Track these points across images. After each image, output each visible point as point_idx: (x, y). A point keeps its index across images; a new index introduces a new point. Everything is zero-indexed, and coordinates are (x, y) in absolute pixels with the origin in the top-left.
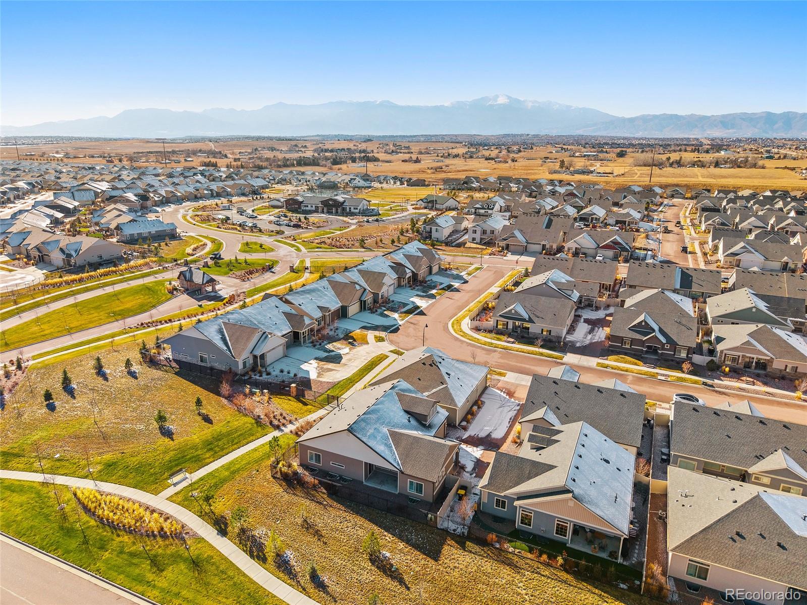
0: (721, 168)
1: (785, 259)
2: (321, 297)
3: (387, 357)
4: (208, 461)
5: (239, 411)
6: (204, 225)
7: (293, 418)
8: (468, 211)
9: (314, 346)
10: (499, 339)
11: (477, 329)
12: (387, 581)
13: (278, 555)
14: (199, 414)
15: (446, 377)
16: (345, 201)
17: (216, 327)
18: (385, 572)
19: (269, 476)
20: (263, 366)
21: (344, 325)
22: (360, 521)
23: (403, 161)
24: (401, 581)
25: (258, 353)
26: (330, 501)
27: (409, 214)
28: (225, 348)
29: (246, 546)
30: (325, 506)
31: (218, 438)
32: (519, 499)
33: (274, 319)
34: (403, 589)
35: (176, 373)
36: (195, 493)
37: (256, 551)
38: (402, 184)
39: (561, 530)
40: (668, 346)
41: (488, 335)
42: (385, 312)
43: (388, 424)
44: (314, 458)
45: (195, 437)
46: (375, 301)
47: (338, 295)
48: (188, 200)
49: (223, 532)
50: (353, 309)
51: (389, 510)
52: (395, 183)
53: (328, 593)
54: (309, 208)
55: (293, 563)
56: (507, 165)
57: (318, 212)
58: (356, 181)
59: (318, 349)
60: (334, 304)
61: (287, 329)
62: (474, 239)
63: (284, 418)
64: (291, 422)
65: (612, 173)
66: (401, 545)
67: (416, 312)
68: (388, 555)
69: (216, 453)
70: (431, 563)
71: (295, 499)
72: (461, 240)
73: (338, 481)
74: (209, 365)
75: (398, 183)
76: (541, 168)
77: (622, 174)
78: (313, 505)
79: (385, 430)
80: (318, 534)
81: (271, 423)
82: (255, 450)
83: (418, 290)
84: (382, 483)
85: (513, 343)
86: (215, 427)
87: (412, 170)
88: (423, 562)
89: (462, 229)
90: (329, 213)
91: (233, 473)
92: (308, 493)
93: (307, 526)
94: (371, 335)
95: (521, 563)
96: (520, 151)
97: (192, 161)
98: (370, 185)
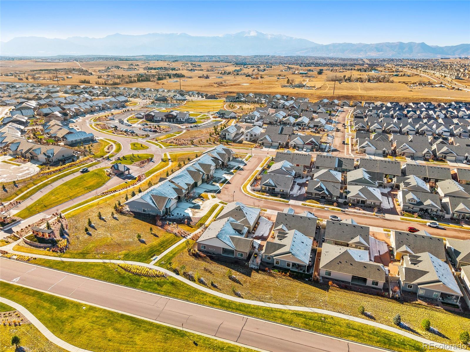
0: (371, 82)
1: (384, 149)
2: (186, 178)
3: (219, 205)
4: (162, 251)
5: (167, 231)
6: (104, 132)
7: (189, 233)
8: (242, 120)
9: (187, 202)
10: (263, 195)
11: (254, 190)
12: (236, 284)
13: (199, 279)
14: (152, 234)
15: (246, 214)
16: (177, 115)
17: (149, 197)
18: (234, 281)
19: (188, 255)
20: (170, 212)
21: (197, 191)
22: (223, 267)
23: (199, 77)
24: (240, 283)
25: (168, 207)
26: (212, 262)
27: (211, 122)
28: (155, 206)
29: (187, 277)
30: (210, 263)
31: (163, 242)
32: (275, 256)
33: (170, 191)
34: (241, 285)
35: (134, 217)
36: (163, 262)
37: (191, 278)
38: (203, 97)
39: (288, 265)
40: (329, 196)
41: (258, 193)
42: (213, 183)
43: (229, 234)
44: (203, 247)
45: (154, 243)
46: (208, 178)
47: (193, 177)
48: (88, 113)
49: (178, 274)
50: (199, 183)
51: (232, 263)
52: (198, 96)
53: (218, 288)
54: (158, 119)
55: (204, 281)
56: (258, 80)
57: (163, 121)
58: (177, 97)
59: (189, 203)
60: (192, 182)
61: (176, 196)
62: (247, 139)
63: (186, 233)
64: (188, 235)
65: (315, 87)
66: (238, 273)
67: (226, 182)
68: (234, 276)
69: (164, 248)
70: (249, 278)
71: (199, 262)
72: (240, 139)
73: (213, 255)
74: (147, 213)
75: (200, 97)
76: (277, 83)
77: (320, 88)
78: (206, 263)
79: (228, 236)
80: (210, 272)
81: (181, 235)
82: (179, 246)
83: (225, 170)
84: (228, 254)
85: (269, 196)
86: (160, 238)
87: (205, 84)
88: (246, 278)
89: (240, 132)
90: (169, 121)
91: (174, 254)
92: (203, 259)
93: (206, 270)
94: (209, 195)
95: (276, 276)
96: (265, 70)
97: (72, 78)
98: (185, 98)
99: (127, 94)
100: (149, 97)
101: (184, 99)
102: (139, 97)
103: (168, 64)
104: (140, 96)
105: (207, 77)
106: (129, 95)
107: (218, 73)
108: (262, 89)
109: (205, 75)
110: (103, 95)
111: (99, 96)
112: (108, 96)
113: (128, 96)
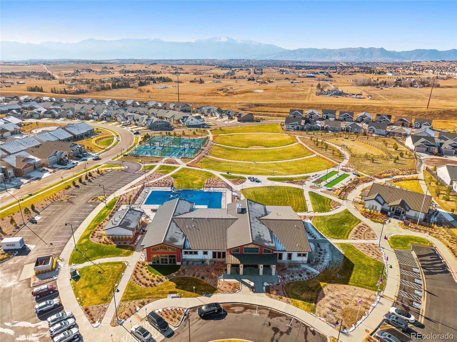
58: (189, 120)
97: (24, 83)
98: (203, 123)
99: (94, 114)
100: (135, 121)
101: (201, 123)
102: (116, 120)
103: (146, 67)
104: (118, 118)
105: (202, 82)
106: (98, 115)
107: (210, 76)
109: (198, 79)
110: (50, 115)
111: (43, 117)
112: (59, 117)
113: (96, 118)
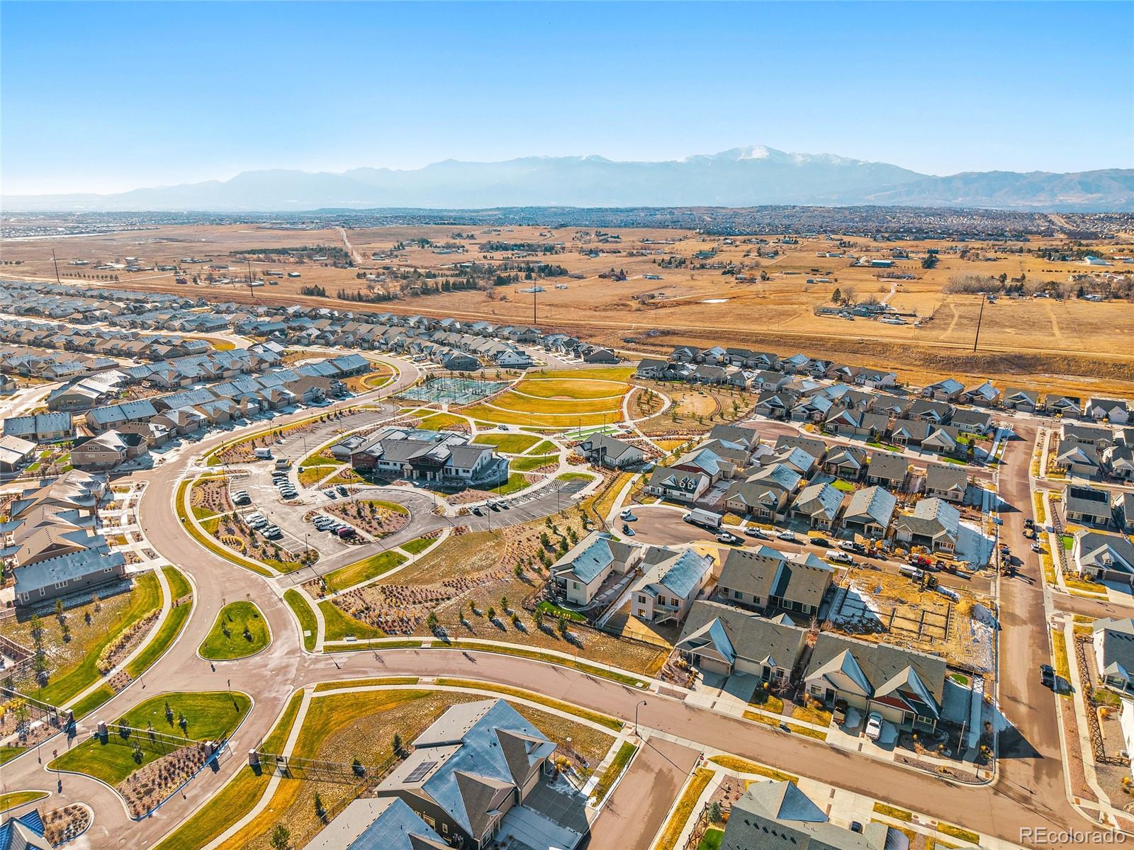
0: (1088, 299)
6: (197, 523)
8: (653, 490)
16: (449, 457)
27: (553, 482)
38: (578, 356)
48: (218, 426)
52: (568, 353)
54: (391, 467)
56: (753, 288)
57: (403, 478)
58: (505, 357)
65: (915, 316)
72: (617, 608)
75: (572, 355)
76: (804, 298)
77: (931, 319)
87: (608, 300)
89: (628, 567)
90: (421, 481)
96: (776, 253)
97: (299, 276)
98: (527, 361)
99: (382, 341)
100: (430, 355)
101: (525, 362)
102: (409, 353)
103: (541, 235)
104: (412, 350)
105: (621, 277)
106: (387, 344)
107: (654, 262)
108: (758, 320)
109: (617, 271)
110: (323, 341)
111: (314, 343)
112: (333, 345)
113: (384, 347)
